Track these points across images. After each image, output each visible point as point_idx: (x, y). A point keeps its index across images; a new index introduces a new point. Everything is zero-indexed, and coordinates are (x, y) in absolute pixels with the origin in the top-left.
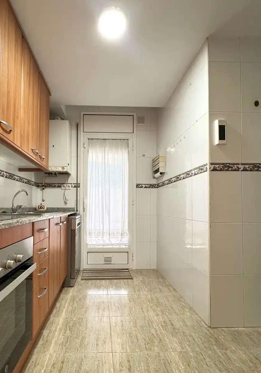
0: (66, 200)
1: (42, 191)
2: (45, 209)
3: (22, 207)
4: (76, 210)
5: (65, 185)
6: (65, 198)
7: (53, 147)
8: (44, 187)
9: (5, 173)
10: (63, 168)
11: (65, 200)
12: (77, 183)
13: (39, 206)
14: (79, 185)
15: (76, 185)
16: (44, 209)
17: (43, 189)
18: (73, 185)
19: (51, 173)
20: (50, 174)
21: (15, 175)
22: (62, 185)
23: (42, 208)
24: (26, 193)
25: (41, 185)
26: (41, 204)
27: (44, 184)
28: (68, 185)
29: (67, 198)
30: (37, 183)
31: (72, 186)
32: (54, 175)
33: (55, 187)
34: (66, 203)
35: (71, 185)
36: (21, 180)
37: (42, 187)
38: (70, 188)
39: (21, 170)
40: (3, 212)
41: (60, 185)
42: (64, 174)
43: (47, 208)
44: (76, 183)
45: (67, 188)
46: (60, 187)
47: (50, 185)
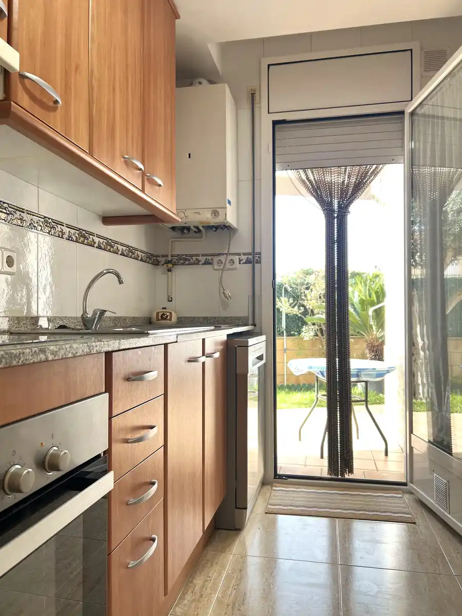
0: (226, 297)
1: (166, 276)
2: (174, 319)
3: (107, 314)
4: (250, 322)
5: (222, 258)
6: (224, 293)
7: (189, 157)
8: (170, 265)
9: (66, 230)
10: (215, 213)
11: (223, 297)
12: (253, 253)
13: (158, 313)
14: (260, 258)
15: (250, 257)
16: (170, 319)
17: (169, 270)
18: (244, 258)
19: (188, 229)
20: (186, 231)
21: (92, 234)
22: (216, 259)
23: (166, 319)
24: (119, 277)
25: (163, 260)
26: (163, 308)
27: (170, 258)
28: (230, 257)
29: (228, 292)
30: (152, 255)
31: (240, 261)
32: (195, 232)
33: (197, 263)
34: (225, 305)
35: (236, 258)
36: (109, 246)
37: (165, 265)
38: (233, 266)
39: (108, 220)
40: (62, 327)
41: (210, 258)
42: (219, 230)
43: (178, 318)
44: (249, 250)
45: (228, 266)
46: (210, 264)
47: (186, 260)
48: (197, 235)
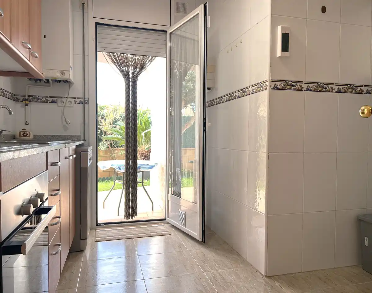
0: (67, 123)
1: (23, 109)
2: (32, 137)
3: (3, 132)
4: (82, 138)
5: (64, 100)
6: (66, 121)
7: (45, 37)
8: (27, 102)
10: (63, 73)
11: (65, 123)
12: (84, 98)
13: (20, 133)
14: (88, 101)
15: (82, 100)
16: (29, 136)
17: (27, 105)
18: (78, 101)
19: (40, 80)
20: (38, 81)
22: (59, 100)
23: (26, 136)
24: (9, 110)
25: (22, 98)
26: (23, 129)
27: (27, 97)
28: (69, 100)
29: (68, 121)
30: (14, 95)
31: (75, 102)
32: (45, 82)
33: (46, 101)
34: (66, 128)
35: (73, 100)
37: (24, 102)
38: (71, 105)
41: (55, 99)
42: (62, 83)
43: (35, 136)
44: (81, 96)
45: (68, 105)
46: (55, 103)
47: (38, 99)
48: (47, 84)
